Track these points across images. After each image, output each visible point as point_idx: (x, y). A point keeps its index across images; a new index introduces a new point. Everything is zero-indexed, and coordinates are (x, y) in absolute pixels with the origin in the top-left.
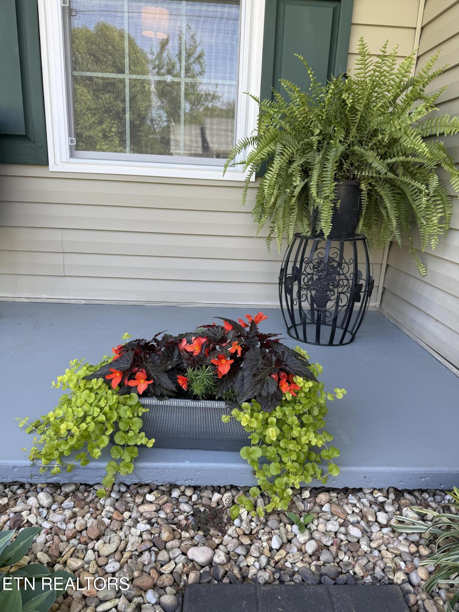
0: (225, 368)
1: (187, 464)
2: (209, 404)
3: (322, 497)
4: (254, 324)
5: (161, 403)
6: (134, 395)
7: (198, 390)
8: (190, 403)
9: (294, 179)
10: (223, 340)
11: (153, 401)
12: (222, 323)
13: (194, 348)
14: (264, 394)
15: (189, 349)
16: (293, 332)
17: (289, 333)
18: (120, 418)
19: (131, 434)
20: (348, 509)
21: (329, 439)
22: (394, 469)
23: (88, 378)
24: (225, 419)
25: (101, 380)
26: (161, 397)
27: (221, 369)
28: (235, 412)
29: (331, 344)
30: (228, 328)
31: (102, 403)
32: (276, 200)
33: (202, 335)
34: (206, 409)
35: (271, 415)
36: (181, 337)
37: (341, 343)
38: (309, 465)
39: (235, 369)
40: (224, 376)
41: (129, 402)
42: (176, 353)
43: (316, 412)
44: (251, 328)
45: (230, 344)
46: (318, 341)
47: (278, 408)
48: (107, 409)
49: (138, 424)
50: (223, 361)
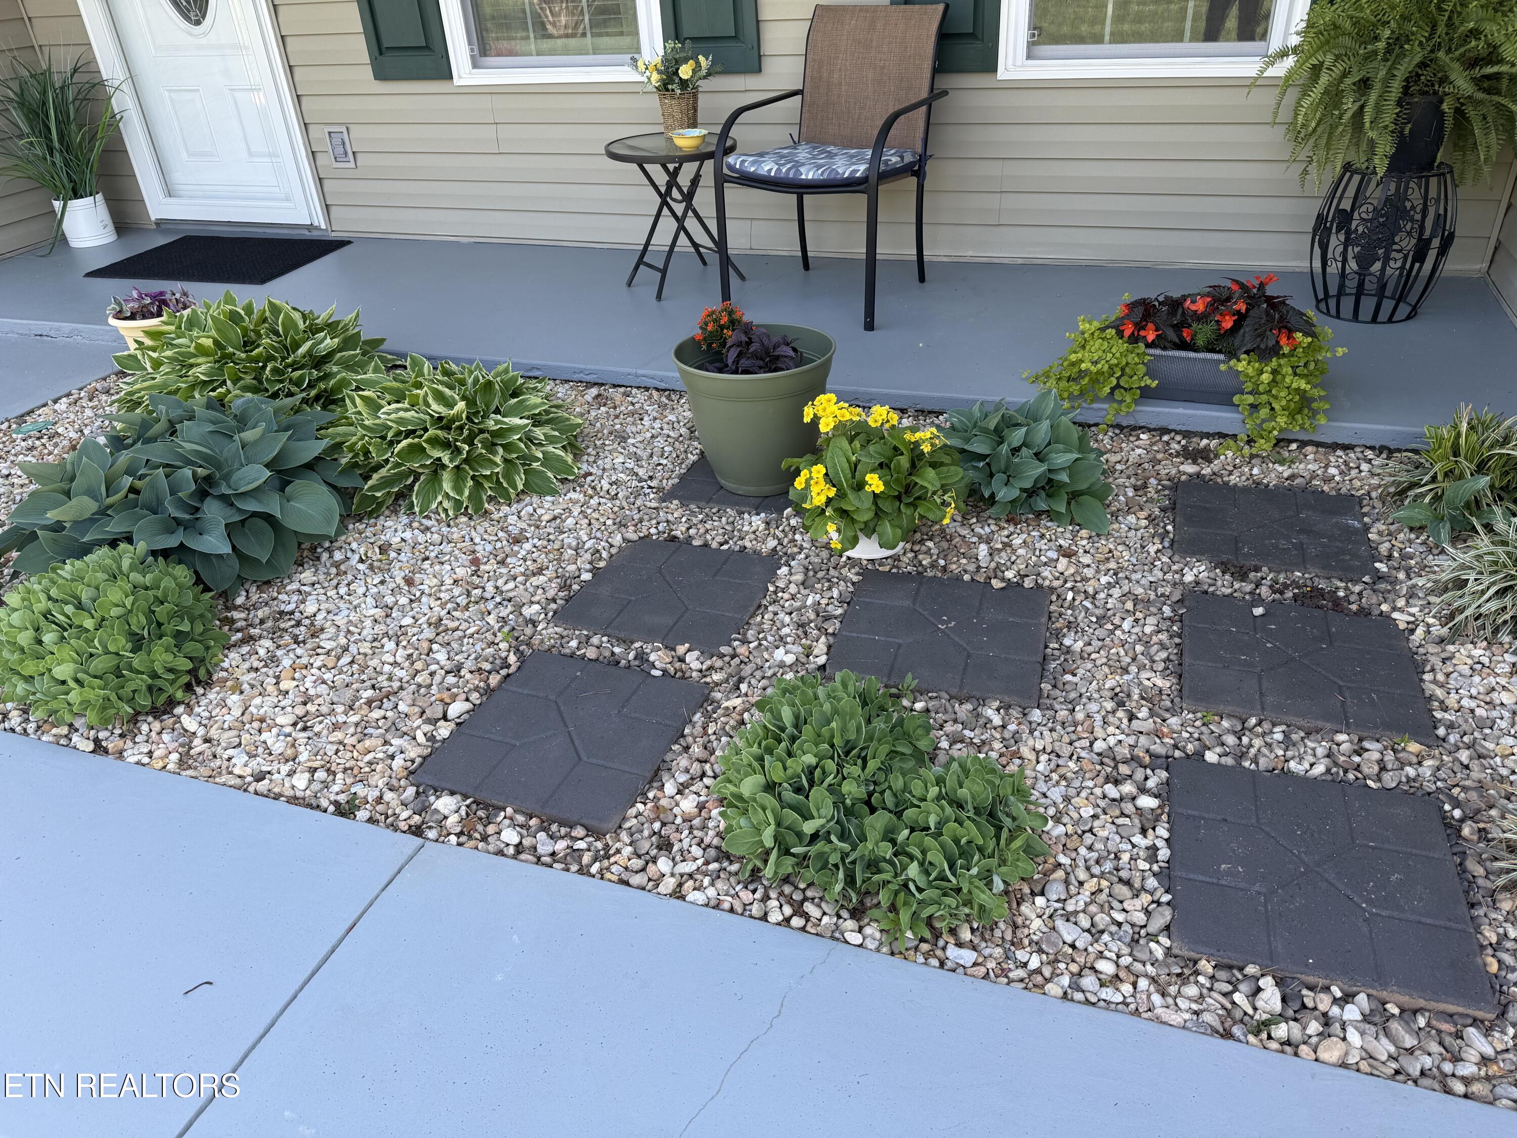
0: (1228, 323)
1: (1181, 411)
2: (1209, 356)
3: (1309, 449)
4: (1262, 286)
5: (1164, 353)
6: (1142, 345)
7: (1200, 342)
8: (1192, 355)
9: (1344, 100)
10: (1228, 299)
11: (1158, 352)
12: (1229, 284)
13: (1200, 306)
14: (1263, 346)
15: (1193, 308)
16: (1323, 306)
17: (1317, 307)
18: (1127, 364)
19: (1135, 378)
20: (1332, 459)
21: (1323, 393)
22: (1388, 428)
23: (1102, 330)
24: (1223, 367)
25: (1114, 331)
26: (1164, 348)
27: (1224, 325)
28: (1233, 362)
29: (1374, 320)
30: (1235, 287)
31: (1114, 350)
32: (1318, 125)
33: (1208, 295)
34: (1205, 360)
35: (1266, 365)
36: (1184, 298)
37: (1390, 320)
38: (1299, 417)
39: (1237, 326)
40: (1227, 331)
41: (1137, 351)
42: (1180, 311)
43: (1312, 366)
44: (1259, 289)
45: (1235, 303)
46: (1355, 318)
47: (1274, 359)
48: (1118, 355)
49: (1142, 369)
50: (1227, 318)
